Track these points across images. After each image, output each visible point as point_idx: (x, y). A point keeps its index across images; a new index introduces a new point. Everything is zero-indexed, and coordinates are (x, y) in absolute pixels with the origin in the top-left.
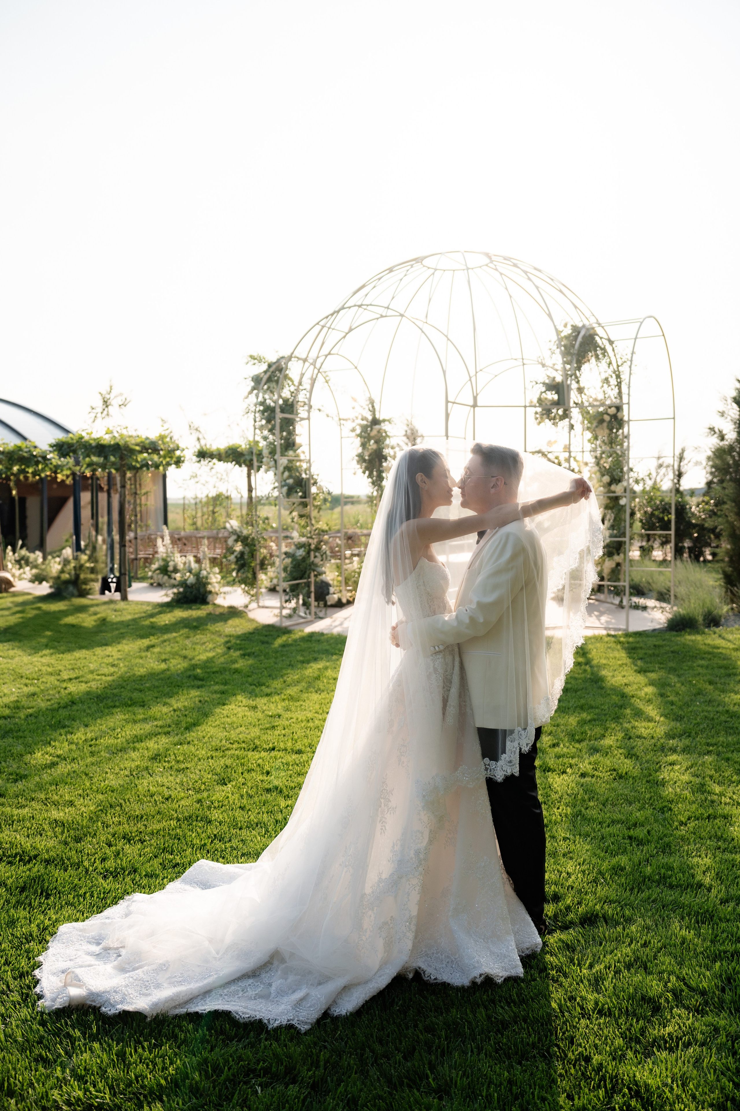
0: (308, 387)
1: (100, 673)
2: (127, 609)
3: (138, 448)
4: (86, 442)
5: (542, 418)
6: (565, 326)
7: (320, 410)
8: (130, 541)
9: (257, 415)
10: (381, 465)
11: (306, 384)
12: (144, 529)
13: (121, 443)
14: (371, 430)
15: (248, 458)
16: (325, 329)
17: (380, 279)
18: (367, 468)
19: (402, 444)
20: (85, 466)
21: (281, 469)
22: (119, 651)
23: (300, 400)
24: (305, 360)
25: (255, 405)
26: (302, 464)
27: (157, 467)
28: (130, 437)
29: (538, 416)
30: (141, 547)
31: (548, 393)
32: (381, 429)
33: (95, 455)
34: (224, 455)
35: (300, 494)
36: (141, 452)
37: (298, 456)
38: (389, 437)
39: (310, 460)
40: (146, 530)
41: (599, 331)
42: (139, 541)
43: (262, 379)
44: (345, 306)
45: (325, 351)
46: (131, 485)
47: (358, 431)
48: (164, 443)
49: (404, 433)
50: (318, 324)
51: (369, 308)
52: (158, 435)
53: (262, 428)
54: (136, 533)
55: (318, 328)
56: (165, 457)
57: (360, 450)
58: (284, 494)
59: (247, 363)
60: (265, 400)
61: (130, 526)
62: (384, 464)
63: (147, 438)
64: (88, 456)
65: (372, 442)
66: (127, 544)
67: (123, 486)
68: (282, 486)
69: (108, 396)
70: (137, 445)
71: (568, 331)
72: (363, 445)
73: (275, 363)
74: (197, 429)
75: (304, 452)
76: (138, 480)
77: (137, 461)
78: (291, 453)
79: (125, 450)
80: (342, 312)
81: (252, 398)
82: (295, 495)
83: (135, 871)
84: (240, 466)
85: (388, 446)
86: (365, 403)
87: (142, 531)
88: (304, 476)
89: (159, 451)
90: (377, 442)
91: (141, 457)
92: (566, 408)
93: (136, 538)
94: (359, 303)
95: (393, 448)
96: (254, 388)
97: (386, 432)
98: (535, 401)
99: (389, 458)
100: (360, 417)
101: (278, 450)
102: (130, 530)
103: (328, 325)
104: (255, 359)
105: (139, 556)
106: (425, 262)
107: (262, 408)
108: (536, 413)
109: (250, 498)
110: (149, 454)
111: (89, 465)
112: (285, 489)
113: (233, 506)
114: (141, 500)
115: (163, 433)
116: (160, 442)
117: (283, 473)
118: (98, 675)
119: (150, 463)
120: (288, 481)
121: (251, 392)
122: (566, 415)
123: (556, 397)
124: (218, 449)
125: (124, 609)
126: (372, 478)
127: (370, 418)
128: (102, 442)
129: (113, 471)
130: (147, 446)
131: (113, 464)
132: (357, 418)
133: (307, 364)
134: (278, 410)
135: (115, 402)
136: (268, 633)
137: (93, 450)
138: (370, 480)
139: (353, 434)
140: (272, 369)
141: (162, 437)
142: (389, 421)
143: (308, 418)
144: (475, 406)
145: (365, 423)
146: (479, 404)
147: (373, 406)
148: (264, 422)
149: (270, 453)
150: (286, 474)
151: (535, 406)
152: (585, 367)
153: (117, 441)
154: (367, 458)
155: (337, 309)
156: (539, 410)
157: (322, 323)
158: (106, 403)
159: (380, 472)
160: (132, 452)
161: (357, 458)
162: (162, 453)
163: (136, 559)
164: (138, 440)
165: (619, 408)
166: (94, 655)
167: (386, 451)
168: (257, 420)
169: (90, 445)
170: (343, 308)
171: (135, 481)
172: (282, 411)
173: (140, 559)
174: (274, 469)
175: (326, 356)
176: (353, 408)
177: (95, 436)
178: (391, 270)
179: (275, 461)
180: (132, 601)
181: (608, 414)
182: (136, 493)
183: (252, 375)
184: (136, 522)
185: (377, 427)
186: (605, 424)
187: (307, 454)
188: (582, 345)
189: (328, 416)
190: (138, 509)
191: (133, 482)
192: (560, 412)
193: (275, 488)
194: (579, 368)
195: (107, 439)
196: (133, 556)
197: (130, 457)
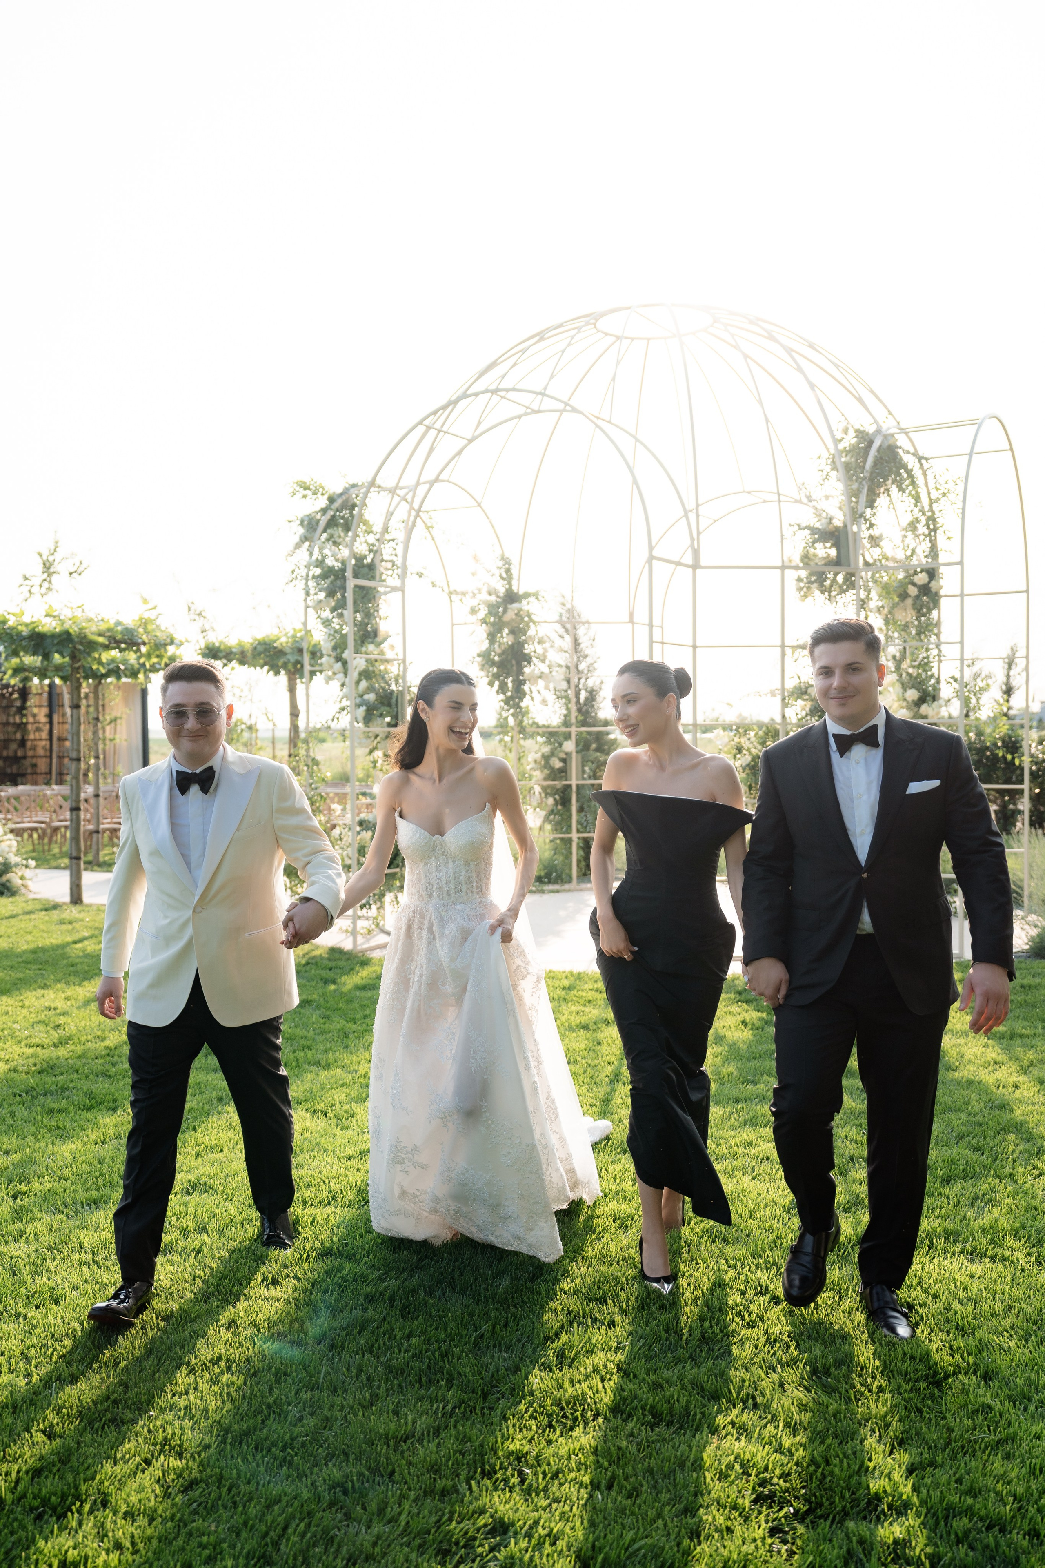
0: (400, 536)
1: (34, 1041)
2: (82, 920)
3: (101, 640)
4: (12, 628)
5: (809, 588)
6: (846, 431)
7: (420, 575)
8: (86, 801)
9: (311, 583)
10: (520, 672)
11: (397, 531)
12: (109, 780)
13: (74, 630)
14: (505, 611)
15: (292, 658)
16: (432, 433)
17: (524, 351)
18: (496, 676)
19: (554, 637)
20: (10, 672)
21: (355, 675)
22: (67, 999)
23: (385, 557)
24: (393, 491)
25: (307, 567)
26: (389, 667)
27: (134, 674)
28: (90, 620)
29: (802, 585)
30: (104, 811)
31: (819, 545)
32: (521, 610)
33: (26, 652)
34: (249, 655)
35: (388, 719)
36: (107, 647)
37: (382, 653)
38: (534, 623)
39: (404, 661)
40: (114, 782)
41: (902, 441)
42: (101, 800)
43: (318, 521)
44: (469, 392)
45: (429, 474)
46: (88, 706)
47: (483, 613)
48: (147, 632)
49: (557, 618)
50: (421, 423)
51: (511, 395)
52: (137, 618)
53: (318, 606)
54: (97, 787)
55: (421, 429)
56: (149, 656)
57: (485, 645)
58: (360, 718)
59: (294, 494)
60: (324, 557)
61: (86, 775)
62: (527, 670)
63: (118, 623)
64: (15, 654)
65: (506, 631)
66: (83, 806)
67: (76, 706)
68: (358, 706)
69: (51, 558)
70: (100, 634)
71: (850, 440)
72: (492, 637)
73: (341, 494)
74: (200, 614)
75: (392, 647)
76: (100, 696)
77: (100, 663)
78: (371, 647)
79: (81, 643)
80: (462, 404)
81: (303, 555)
82: (379, 720)
83: (105, 1504)
84: (277, 673)
85: (532, 639)
86: (494, 564)
87: (106, 783)
88: (393, 687)
89: (138, 645)
90: (512, 632)
91: (106, 656)
92: (850, 570)
93: (97, 796)
94: (493, 387)
95: (540, 642)
96: (305, 539)
97: (529, 616)
98: (797, 560)
99: (534, 659)
100: (485, 590)
101: (351, 643)
102: (87, 782)
103: (438, 425)
104: (306, 488)
105: (102, 826)
106: (602, 324)
107: (318, 571)
108: (799, 580)
109: (295, 728)
110: (121, 650)
111: (16, 671)
112: (362, 711)
113: (259, 743)
114: (104, 731)
115: (146, 615)
116: (141, 630)
117: (358, 683)
118: (30, 1046)
119: (122, 667)
120: (366, 697)
121: (298, 546)
122: (850, 583)
123: (833, 552)
124: (240, 645)
125: (77, 920)
126: (504, 693)
127: (502, 591)
128: (40, 629)
129: (57, 681)
130: (119, 637)
131: (58, 669)
132: (479, 590)
133: (396, 499)
134: (349, 574)
135: (62, 568)
136: (331, 964)
137: (24, 643)
138: (502, 697)
139: (473, 618)
140: (336, 505)
141: (145, 623)
142: (536, 595)
143: (402, 589)
144: (696, 566)
145: (493, 598)
146: (703, 563)
147: (508, 571)
148: (322, 595)
149: (335, 648)
150: (364, 684)
151: (797, 568)
152: (882, 501)
153: (66, 626)
154: (496, 658)
155: (453, 398)
156: (803, 574)
157: (426, 422)
158: (47, 567)
159: (519, 684)
160: (91, 646)
161: (480, 659)
162: (144, 649)
163: (97, 832)
164: (103, 627)
165: (932, 574)
166: (22, 1007)
167: (528, 649)
168: (312, 592)
169: (19, 633)
170: (465, 396)
171: (97, 698)
172: (356, 576)
173: (104, 831)
174: (342, 675)
175: (432, 483)
176: (473, 574)
177: (27, 619)
178: (541, 336)
179: (345, 663)
180: (90, 905)
181: (914, 584)
182: (97, 719)
183: (300, 516)
184: (98, 768)
185: (515, 605)
186: (909, 601)
187: (399, 650)
188: (877, 462)
189: (434, 585)
190: (101, 746)
191: (91, 702)
192: (840, 578)
193: (343, 709)
194: (871, 504)
195: (48, 625)
196: (91, 827)
197: (89, 654)
